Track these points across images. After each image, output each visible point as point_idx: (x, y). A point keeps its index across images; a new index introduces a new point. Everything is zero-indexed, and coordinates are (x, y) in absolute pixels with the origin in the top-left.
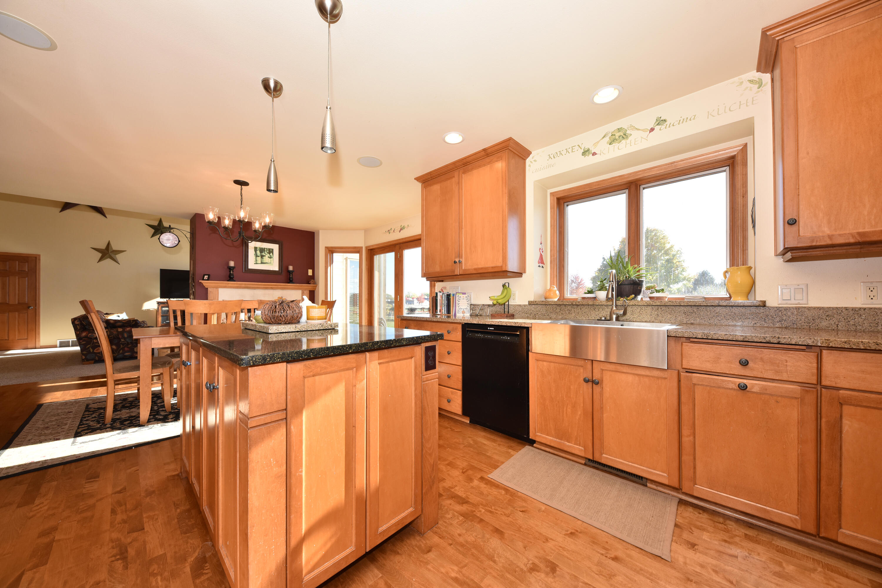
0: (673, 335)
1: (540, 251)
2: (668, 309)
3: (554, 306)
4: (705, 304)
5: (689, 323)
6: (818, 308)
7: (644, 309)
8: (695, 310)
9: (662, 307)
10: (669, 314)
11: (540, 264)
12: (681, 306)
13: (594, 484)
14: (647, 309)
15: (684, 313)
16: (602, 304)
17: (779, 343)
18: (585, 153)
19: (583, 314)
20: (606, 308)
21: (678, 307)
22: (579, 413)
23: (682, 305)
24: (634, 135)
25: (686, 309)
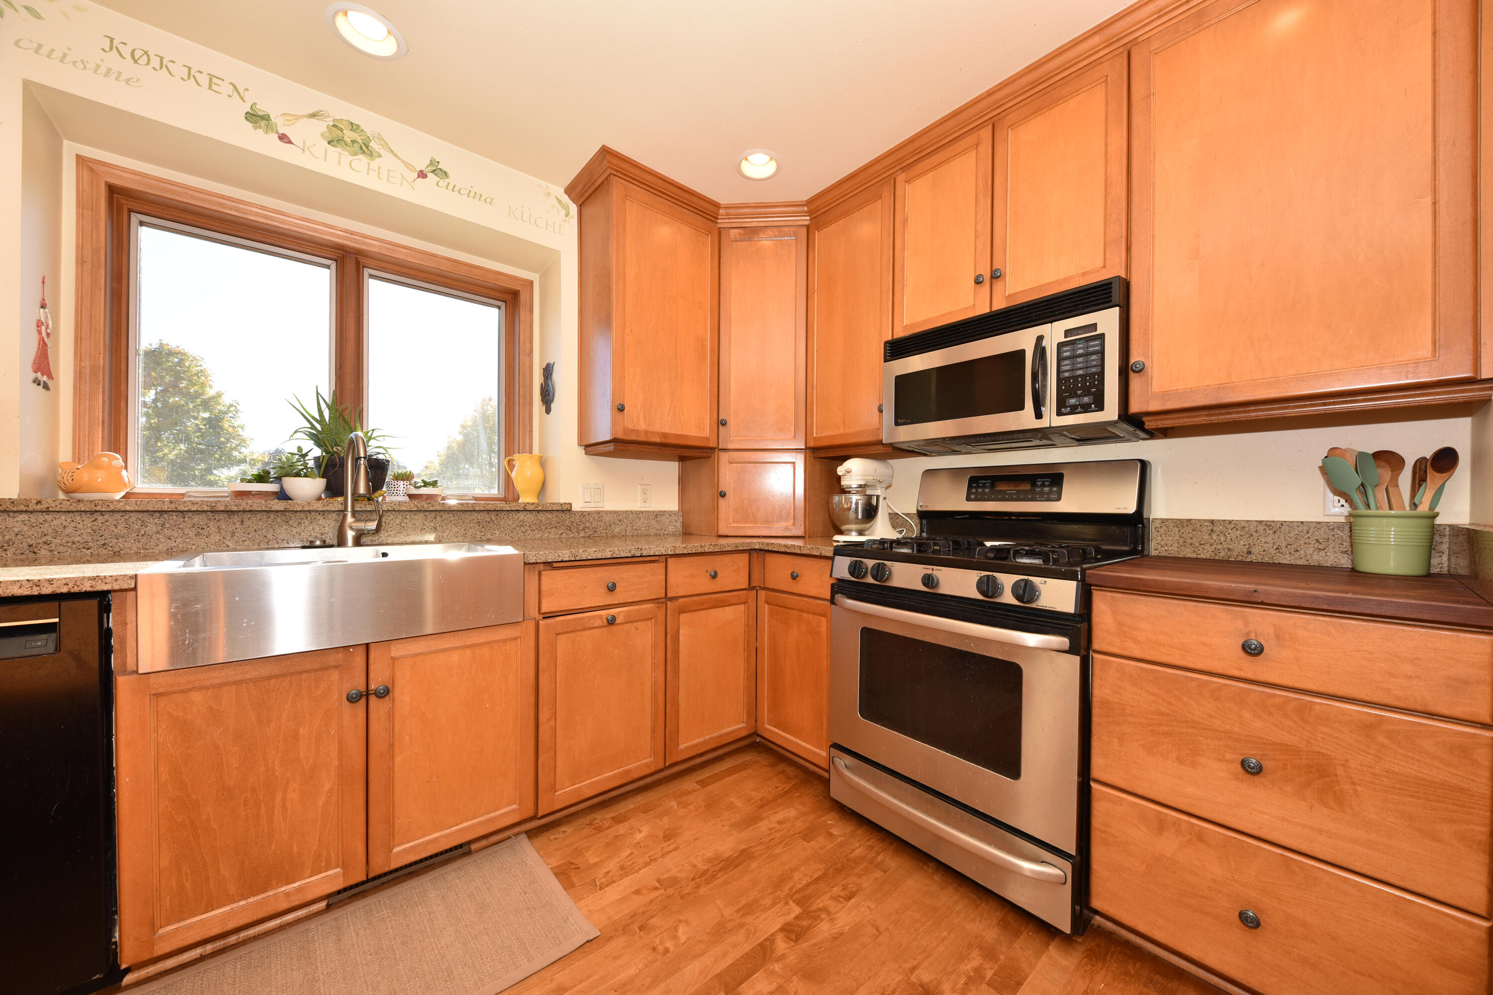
0: (532, 561)
1: (40, 332)
2: (453, 516)
3: (131, 515)
4: (509, 509)
5: (485, 539)
6: (613, 511)
7: (409, 518)
8: (493, 518)
9: (442, 513)
10: (454, 526)
11: (39, 374)
12: (475, 511)
13: (390, 930)
14: (416, 518)
15: (477, 523)
16: (311, 509)
17: (641, 556)
18: (255, 117)
19: (250, 536)
20: (319, 517)
21: (469, 513)
22: (327, 787)
23: (477, 509)
24: (386, 161)
25: (480, 516)
